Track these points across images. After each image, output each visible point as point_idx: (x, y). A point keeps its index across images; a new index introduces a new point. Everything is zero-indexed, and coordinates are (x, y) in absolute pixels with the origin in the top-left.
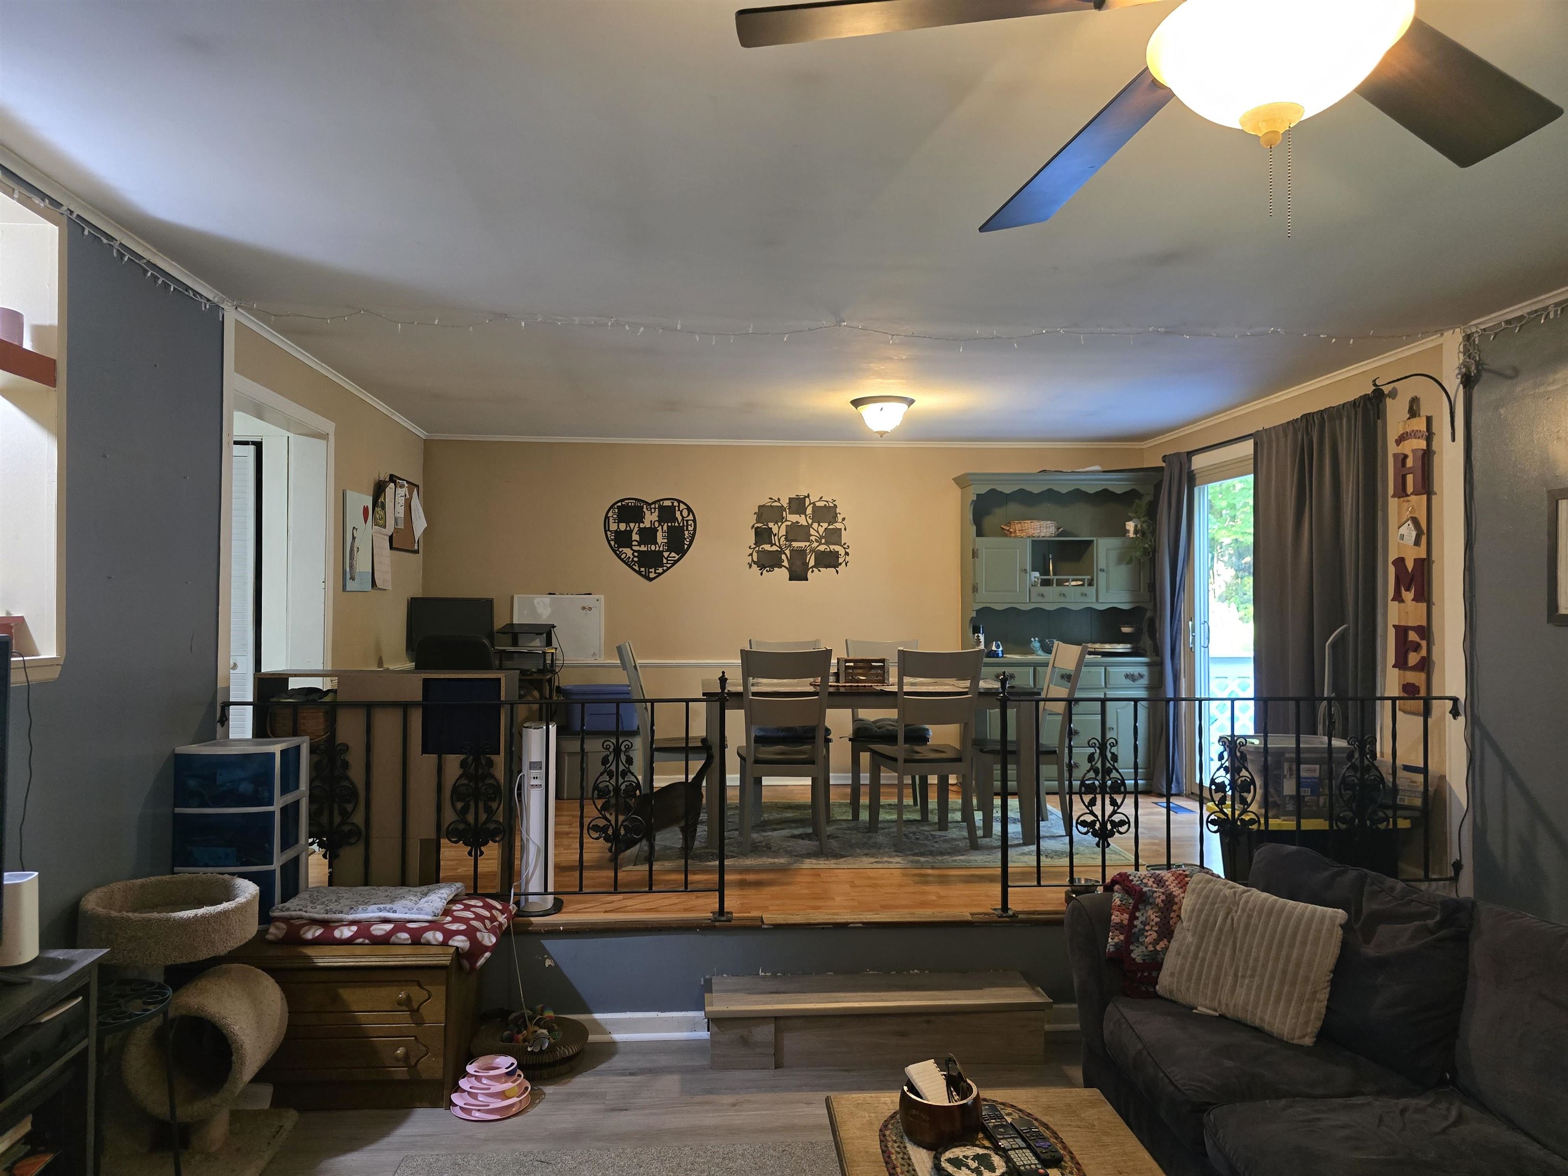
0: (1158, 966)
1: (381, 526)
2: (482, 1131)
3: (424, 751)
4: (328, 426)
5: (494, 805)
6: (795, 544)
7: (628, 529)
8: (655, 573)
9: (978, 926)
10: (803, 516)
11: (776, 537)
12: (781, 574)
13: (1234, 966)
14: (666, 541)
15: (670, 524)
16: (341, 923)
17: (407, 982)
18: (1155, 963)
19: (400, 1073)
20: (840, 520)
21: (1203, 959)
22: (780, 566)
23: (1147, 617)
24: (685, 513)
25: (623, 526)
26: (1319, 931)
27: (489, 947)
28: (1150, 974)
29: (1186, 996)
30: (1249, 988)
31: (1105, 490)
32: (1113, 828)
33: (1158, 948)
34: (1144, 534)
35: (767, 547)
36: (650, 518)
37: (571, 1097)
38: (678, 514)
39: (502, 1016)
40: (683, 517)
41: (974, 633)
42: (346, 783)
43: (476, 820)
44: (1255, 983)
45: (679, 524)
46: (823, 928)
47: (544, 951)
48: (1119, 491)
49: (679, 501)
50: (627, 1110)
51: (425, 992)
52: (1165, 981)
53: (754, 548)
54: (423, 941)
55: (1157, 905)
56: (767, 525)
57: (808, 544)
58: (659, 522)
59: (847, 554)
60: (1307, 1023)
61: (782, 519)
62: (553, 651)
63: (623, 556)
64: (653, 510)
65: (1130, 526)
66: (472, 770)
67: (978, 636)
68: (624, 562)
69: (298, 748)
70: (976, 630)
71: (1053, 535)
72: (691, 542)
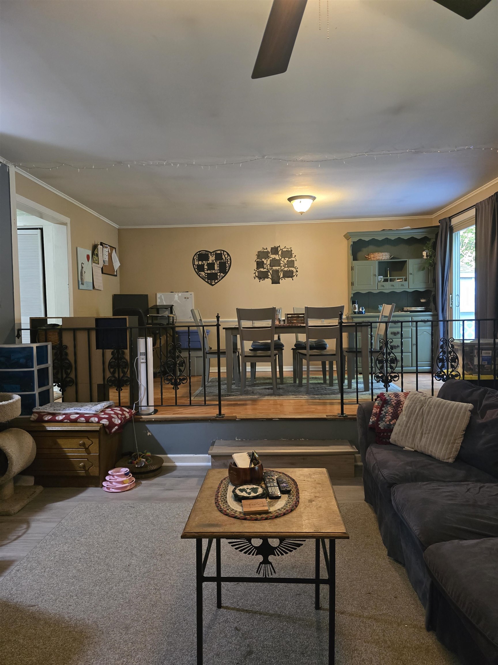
0: (391, 431)
1: (96, 263)
2: (111, 496)
3: (98, 348)
4: (68, 220)
5: (126, 370)
6: (274, 268)
7: (203, 264)
8: (214, 282)
9: (329, 420)
10: (277, 255)
11: (266, 265)
12: (269, 281)
13: (422, 430)
14: (219, 268)
15: (220, 261)
16: (60, 414)
17: (83, 437)
18: (389, 429)
19: (82, 473)
20: (294, 256)
21: (409, 427)
22: (268, 278)
23: (432, 294)
24: (226, 256)
25: (200, 263)
26: (459, 413)
27: (117, 424)
28: (387, 434)
29: (401, 443)
30: (427, 438)
31: (412, 238)
32: (391, 379)
33: (391, 423)
34: (431, 257)
35: (262, 270)
36: (212, 259)
37: (151, 485)
38: (223, 257)
39: (129, 454)
40: (226, 258)
41: (353, 304)
42: (67, 361)
43: (119, 376)
44: (430, 436)
45: (224, 261)
46: (262, 421)
47: (147, 430)
48: (419, 238)
49: (224, 251)
50: (172, 490)
51: (90, 441)
52: (393, 437)
53: (256, 270)
54: (90, 421)
55: (392, 405)
56: (262, 260)
57: (279, 267)
58: (216, 260)
59: (297, 271)
60: (450, 453)
61: (268, 257)
62: (173, 316)
63: (201, 275)
64: (213, 255)
65: (424, 253)
66: (116, 356)
67: (355, 305)
68: (201, 278)
69: (47, 346)
70: (354, 303)
71: (388, 259)
72: (229, 268)
